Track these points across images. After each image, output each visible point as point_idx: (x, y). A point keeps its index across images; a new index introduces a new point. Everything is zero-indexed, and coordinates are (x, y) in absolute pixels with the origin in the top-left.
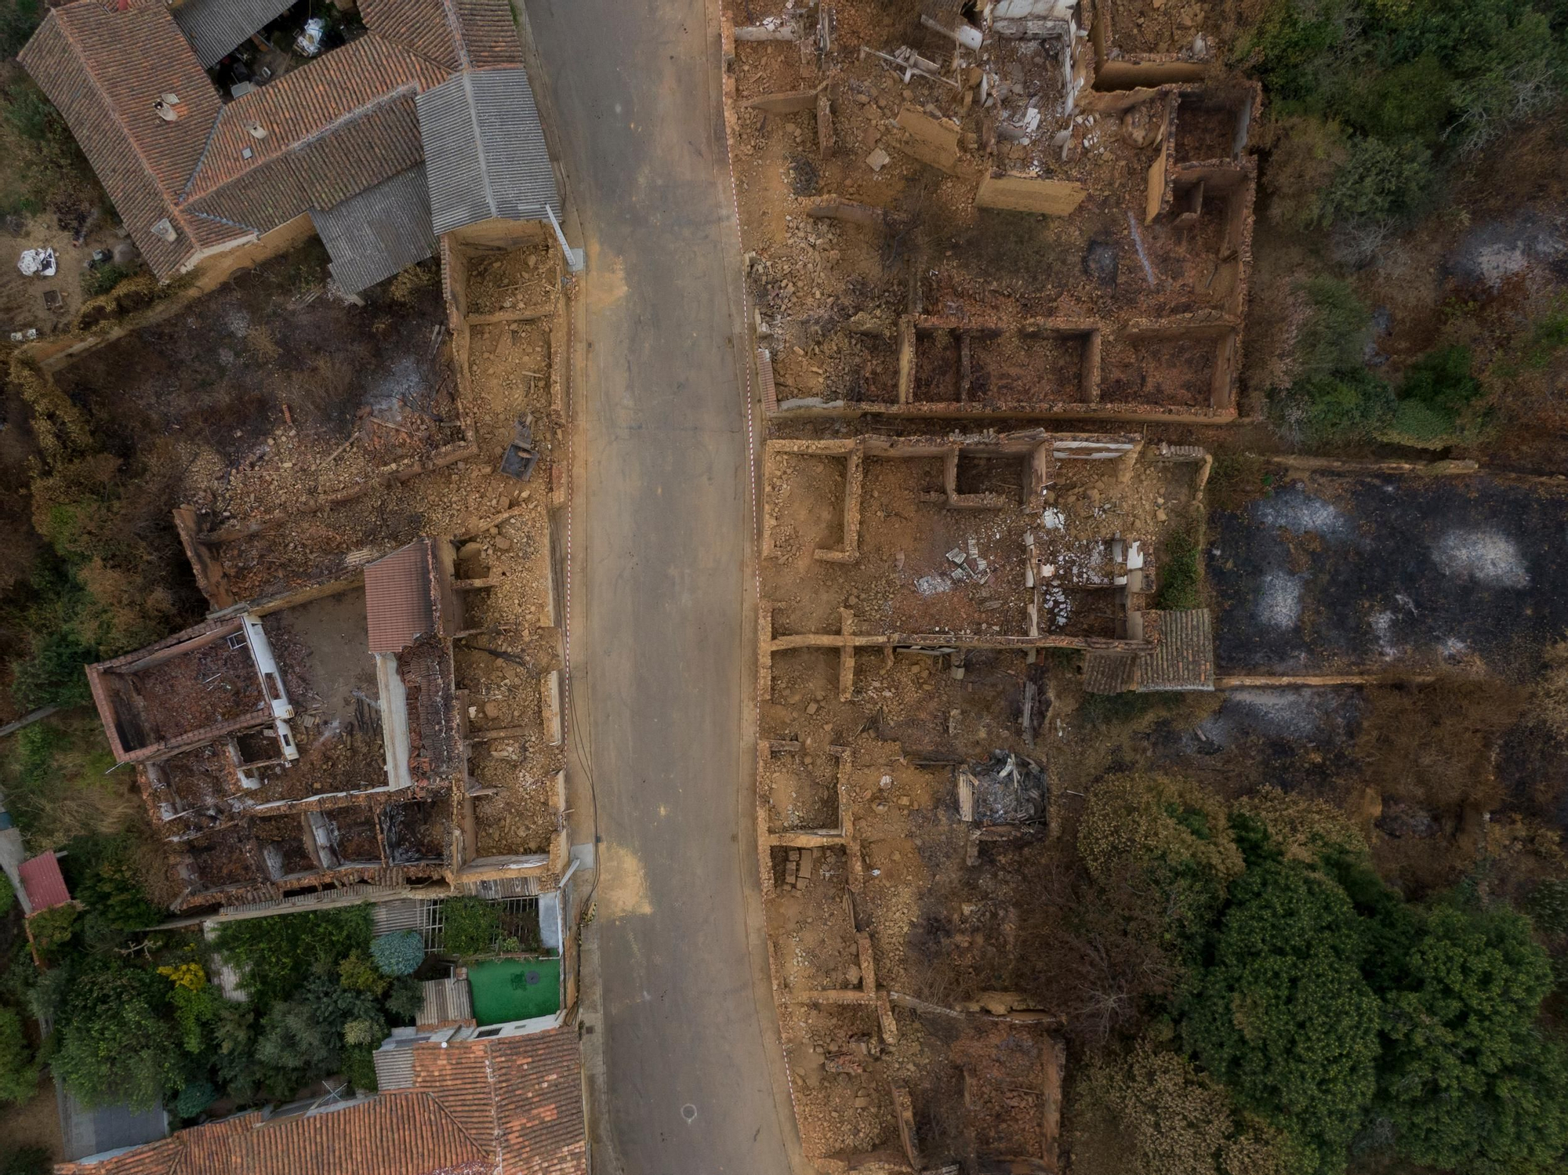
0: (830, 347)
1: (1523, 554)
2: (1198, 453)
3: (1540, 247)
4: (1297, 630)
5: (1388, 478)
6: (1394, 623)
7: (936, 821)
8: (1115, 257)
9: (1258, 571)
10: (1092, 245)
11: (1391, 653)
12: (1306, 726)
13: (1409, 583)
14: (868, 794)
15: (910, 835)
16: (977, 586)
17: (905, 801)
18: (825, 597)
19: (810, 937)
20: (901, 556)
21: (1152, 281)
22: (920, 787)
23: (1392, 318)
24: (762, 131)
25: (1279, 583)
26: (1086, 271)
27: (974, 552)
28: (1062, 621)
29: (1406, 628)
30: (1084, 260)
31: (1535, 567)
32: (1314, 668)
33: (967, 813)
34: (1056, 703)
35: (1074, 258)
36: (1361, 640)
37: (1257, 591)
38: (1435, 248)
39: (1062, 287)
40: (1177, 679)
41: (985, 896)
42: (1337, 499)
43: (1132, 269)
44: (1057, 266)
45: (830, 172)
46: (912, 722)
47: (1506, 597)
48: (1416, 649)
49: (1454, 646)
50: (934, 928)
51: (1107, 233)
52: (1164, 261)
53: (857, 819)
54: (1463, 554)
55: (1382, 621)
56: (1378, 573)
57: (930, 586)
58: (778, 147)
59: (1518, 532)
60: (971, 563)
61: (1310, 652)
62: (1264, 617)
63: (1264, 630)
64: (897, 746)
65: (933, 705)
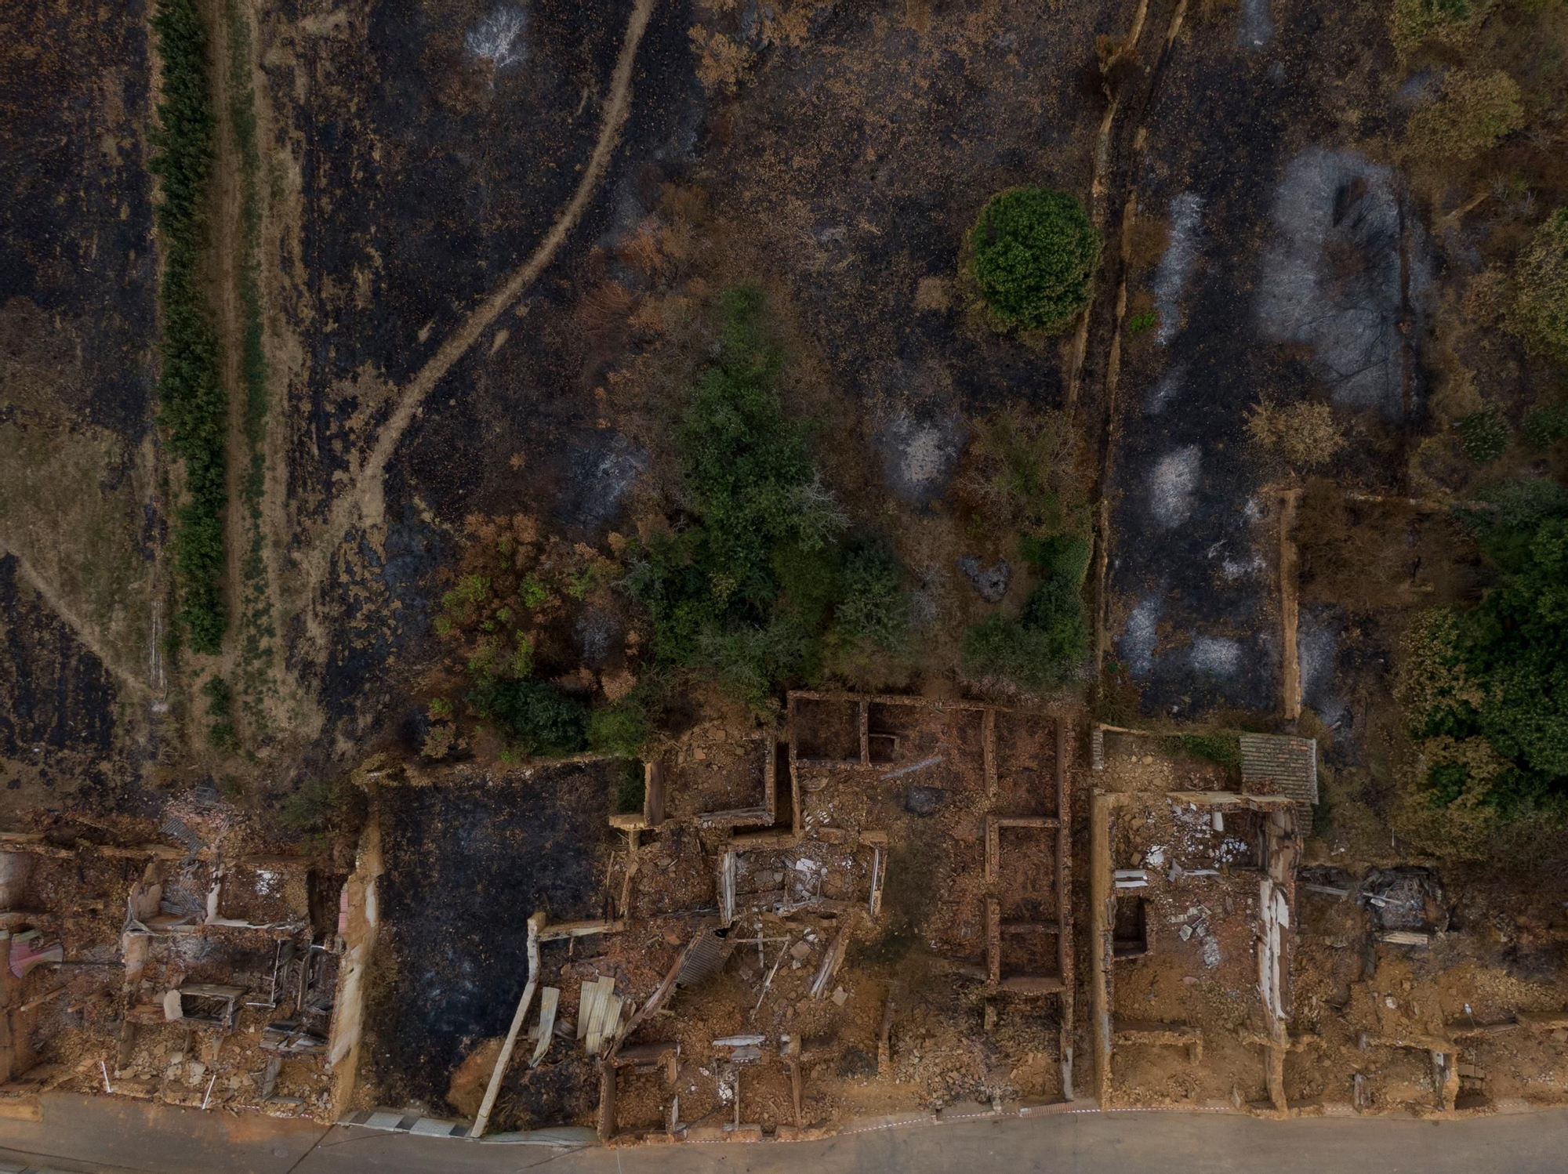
0: (1010, 1046)
1: (1171, 451)
2: (1098, 737)
3: (904, 430)
4: (1241, 641)
5: (1111, 565)
6: (1233, 560)
7: (1425, 961)
8: (919, 789)
9: (1191, 675)
10: (908, 809)
11: (1258, 562)
12: (1326, 637)
13: (1198, 547)
14: (1405, 1021)
15: (1435, 981)
16: (1212, 917)
17: (1407, 986)
18: (1228, 1051)
19: (1528, 1070)
20: (1187, 980)
21: (939, 758)
22: (1390, 972)
23: (967, 555)
24: (820, 1098)
25: (1201, 657)
26: (931, 814)
27: (1182, 918)
28: (1243, 847)
29: (1237, 550)
30: (921, 815)
31: (1182, 440)
32: (1276, 629)
33: (1420, 939)
34: (1321, 861)
35: (920, 823)
36: (1248, 587)
37: (1207, 674)
38: (905, 518)
39: (945, 835)
40: (1306, 769)
41: (1485, 916)
42: (1127, 608)
43: (929, 773)
44: (927, 838)
45: (852, 1037)
46: (1334, 973)
47: (1209, 465)
48: (1254, 541)
49: (1251, 509)
50: (1512, 956)
51: (898, 796)
52: (925, 747)
53: (1427, 1033)
54: (1172, 501)
55: (1231, 569)
56: (1190, 573)
57: (1212, 955)
58: (834, 1086)
59: (1153, 455)
60: (1191, 922)
61: (1259, 630)
62: (1230, 668)
63: (1242, 669)
64: (1356, 988)
65: (1319, 956)
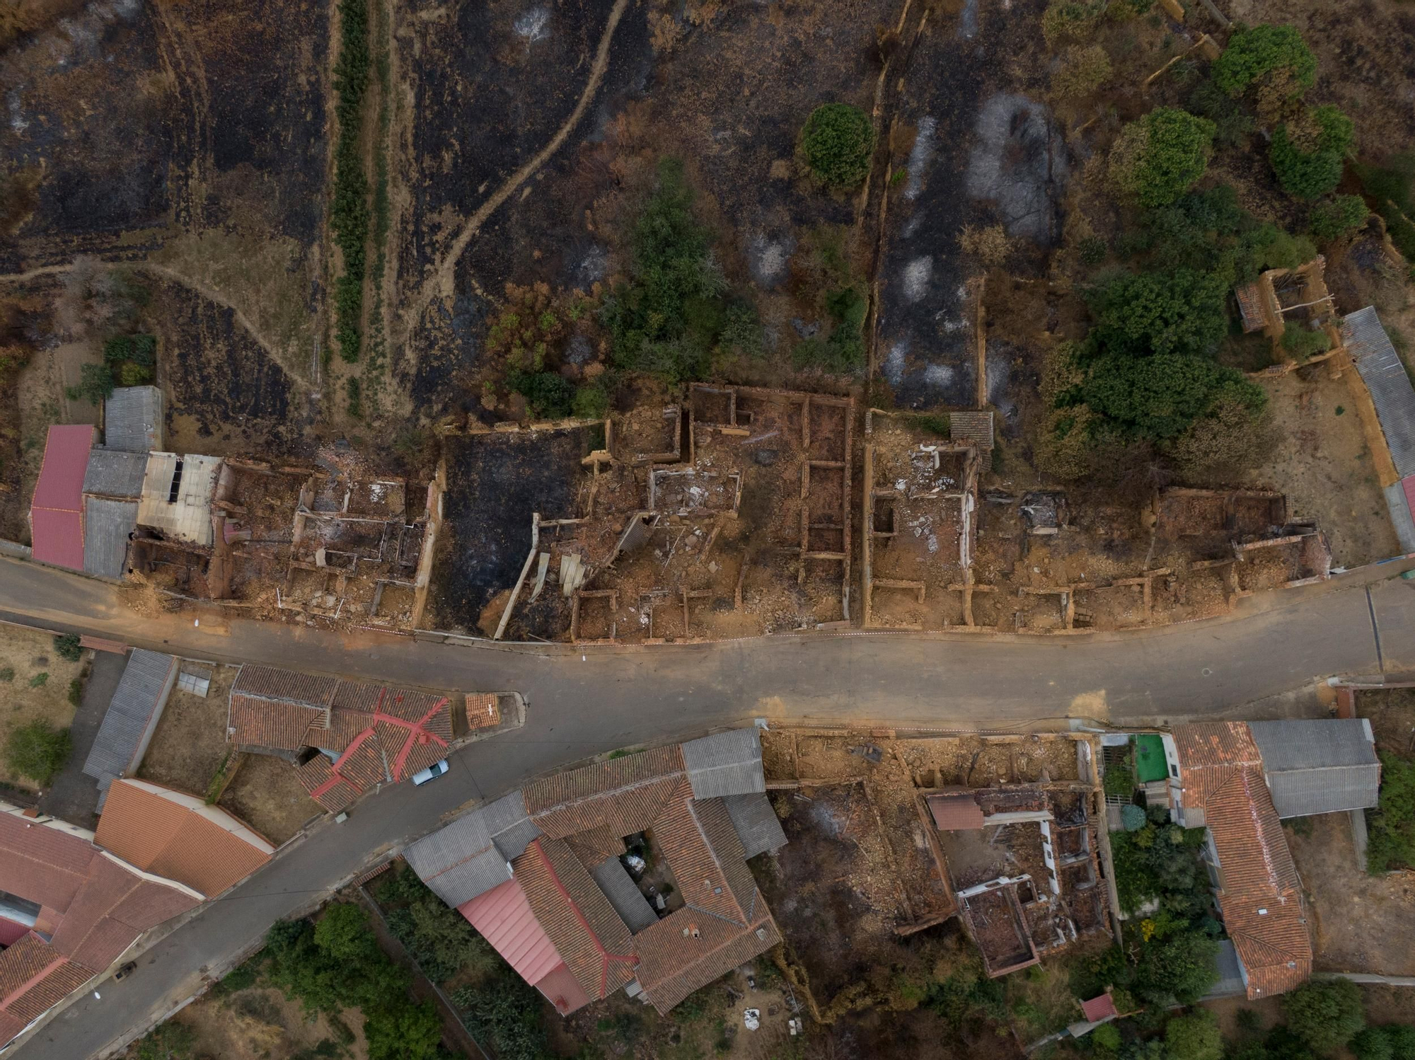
0: (812, 593)
1: (915, 258)
2: (869, 415)
3: (761, 246)
4: (954, 367)
5: (879, 322)
6: (950, 321)
7: (1057, 545)
8: (764, 451)
9: (925, 385)
10: (757, 462)
11: (965, 322)
12: (1003, 364)
13: (930, 313)
14: (1044, 579)
15: (1063, 558)
16: (933, 522)
17: (1046, 561)
18: (941, 599)
19: (1117, 610)
20: (918, 559)
21: (776, 433)
22: (1038, 553)
23: (795, 317)
24: (699, 624)
25: (930, 375)
26: (770, 465)
27: (916, 523)
28: (952, 481)
29: (953, 315)
30: (765, 466)
31: (922, 253)
32: (974, 360)
33: (1054, 531)
34: (996, 486)
35: (763, 471)
36: (958, 337)
37: (934, 386)
38: (760, 295)
39: (778, 477)
40: (987, 428)
41: (1093, 522)
42: (888, 347)
43: (770, 442)
44: (767, 479)
45: (720, 591)
46: (1004, 555)
47: (937, 267)
48: (962, 310)
49: (961, 292)
50: (1109, 547)
51: (751, 454)
52: (768, 426)
53: (1057, 585)
54: (916, 287)
55: (949, 326)
56: (925, 328)
57: (933, 544)
58: (708, 617)
59: (905, 261)
60: (921, 525)
61: (965, 361)
62: (948, 383)
63: (954, 383)
64: (1017, 565)
65: (995, 545)
